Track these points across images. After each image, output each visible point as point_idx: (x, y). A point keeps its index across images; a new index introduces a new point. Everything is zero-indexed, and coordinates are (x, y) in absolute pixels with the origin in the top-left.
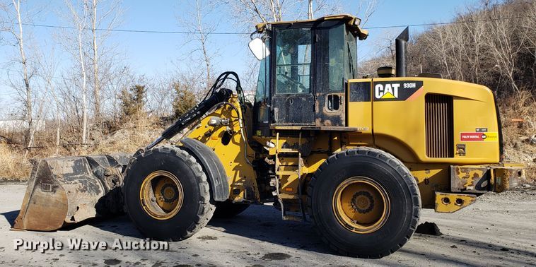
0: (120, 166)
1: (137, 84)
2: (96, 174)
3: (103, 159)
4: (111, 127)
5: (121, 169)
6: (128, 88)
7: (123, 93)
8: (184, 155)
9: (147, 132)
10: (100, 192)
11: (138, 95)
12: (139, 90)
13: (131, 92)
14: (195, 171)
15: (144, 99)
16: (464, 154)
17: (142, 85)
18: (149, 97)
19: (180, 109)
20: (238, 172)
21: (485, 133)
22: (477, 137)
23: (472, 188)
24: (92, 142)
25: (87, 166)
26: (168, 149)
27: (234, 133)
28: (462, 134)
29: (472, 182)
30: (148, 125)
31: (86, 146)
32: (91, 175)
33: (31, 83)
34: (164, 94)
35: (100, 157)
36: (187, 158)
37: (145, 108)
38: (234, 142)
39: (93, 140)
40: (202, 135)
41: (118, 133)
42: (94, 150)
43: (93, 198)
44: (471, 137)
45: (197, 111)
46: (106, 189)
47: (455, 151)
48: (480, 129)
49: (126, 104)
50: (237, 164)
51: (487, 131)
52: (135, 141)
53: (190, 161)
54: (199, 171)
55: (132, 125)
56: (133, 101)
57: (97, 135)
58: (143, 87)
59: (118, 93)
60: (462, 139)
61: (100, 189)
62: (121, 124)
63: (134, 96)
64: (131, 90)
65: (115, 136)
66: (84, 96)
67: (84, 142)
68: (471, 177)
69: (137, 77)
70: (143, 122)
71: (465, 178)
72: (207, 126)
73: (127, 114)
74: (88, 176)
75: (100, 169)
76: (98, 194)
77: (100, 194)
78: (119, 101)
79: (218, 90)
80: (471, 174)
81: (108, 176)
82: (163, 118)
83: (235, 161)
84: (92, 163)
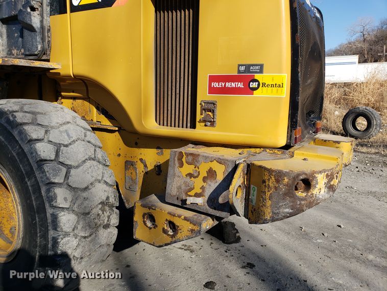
16: (213, 124)
21: (257, 76)
22: (240, 85)
23: (200, 201)
28: (213, 79)
29: (203, 188)
44: (228, 85)
47: (199, 117)
48: (248, 67)
51: (261, 71)
60: (212, 90)
68: (201, 177)
71: (190, 175)
80: (203, 169)
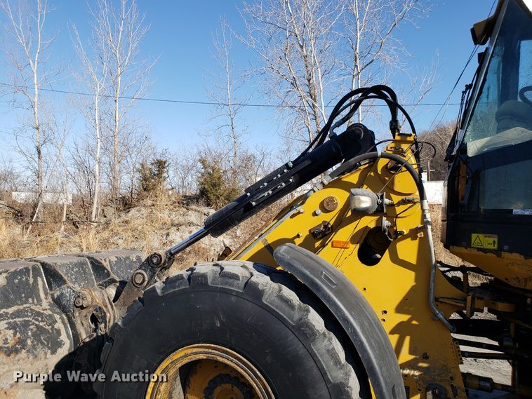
0: (113, 281)
1: (159, 158)
2: (58, 303)
3: (81, 265)
4: (126, 204)
5: (112, 291)
6: (148, 163)
7: (143, 165)
8: (287, 302)
9: (167, 212)
10: (60, 344)
11: (159, 171)
12: (161, 165)
13: (150, 166)
14: (326, 363)
15: (165, 175)
17: (164, 160)
18: (171, 173)
19: (206, 186)
20: (407, 339)
24: (103, 220)
25: (42, 282)
26: (235, 277)
27: (398, 236)
30: (169, 203)
31: (95, 224)
32: (45, 305)
33: (43, 151)
34: (187, 170)
35: (76, 260)
36: (297, 316)
37: (166, 185)
38: (395, 259)
39: (105, 217)
40: (304, 233)
41: (133, 211)
42: (104, 229)
43: (39, 364)
45: (288, 175)
46: (76, 336)
49: (145, 179)
50: (405, 318)
52: (152, 222)
53: (309, 326)
54: (337, 362)
55: (149, 202)
56: (153, 176)
57: (110, 211)
58: (165, 162)
59: (138, 166)
61: (63, 337)
62: (138, 200)
63: (155, 170)
64: (152, 164)
65: (130, 214)
66: (97, 165)
67: (93, 219)
69: (159, 151)
70: (163, 200)
72: (319, 211)
73: (145, 190)
74: (38, 309)
75: (67, 292)
76: (54, 352)
77: (60, 351)
78: (138, 175)
79: (339, 131)
81: (82, 307)
82: (185, 196)
83: (400, 309)
84: (53, 276)
